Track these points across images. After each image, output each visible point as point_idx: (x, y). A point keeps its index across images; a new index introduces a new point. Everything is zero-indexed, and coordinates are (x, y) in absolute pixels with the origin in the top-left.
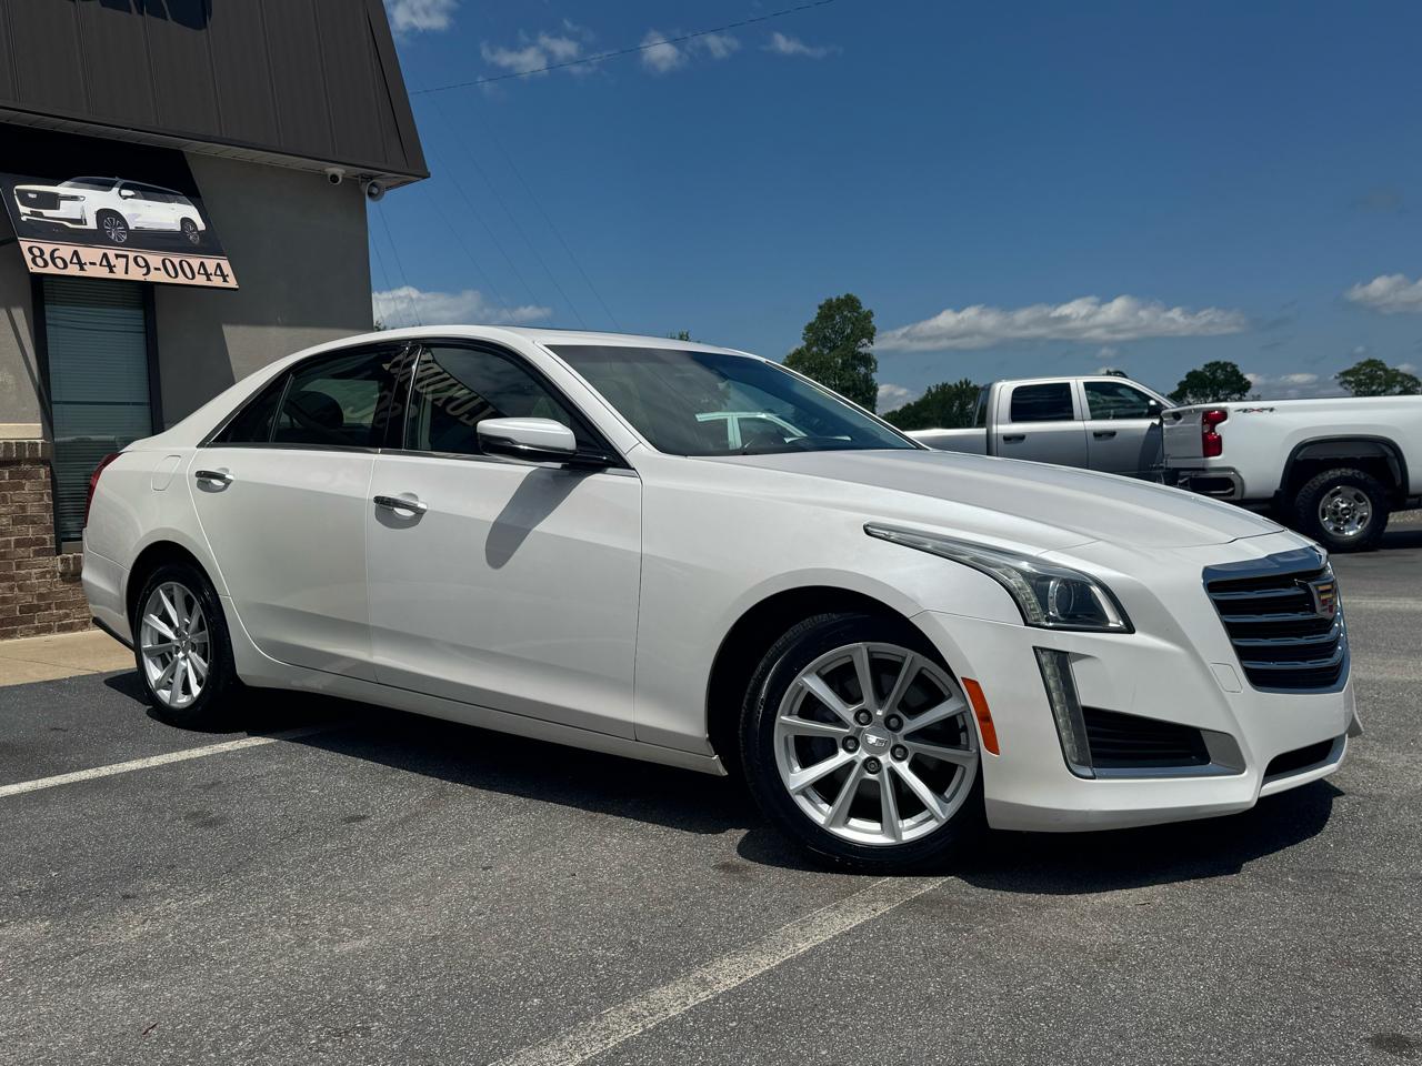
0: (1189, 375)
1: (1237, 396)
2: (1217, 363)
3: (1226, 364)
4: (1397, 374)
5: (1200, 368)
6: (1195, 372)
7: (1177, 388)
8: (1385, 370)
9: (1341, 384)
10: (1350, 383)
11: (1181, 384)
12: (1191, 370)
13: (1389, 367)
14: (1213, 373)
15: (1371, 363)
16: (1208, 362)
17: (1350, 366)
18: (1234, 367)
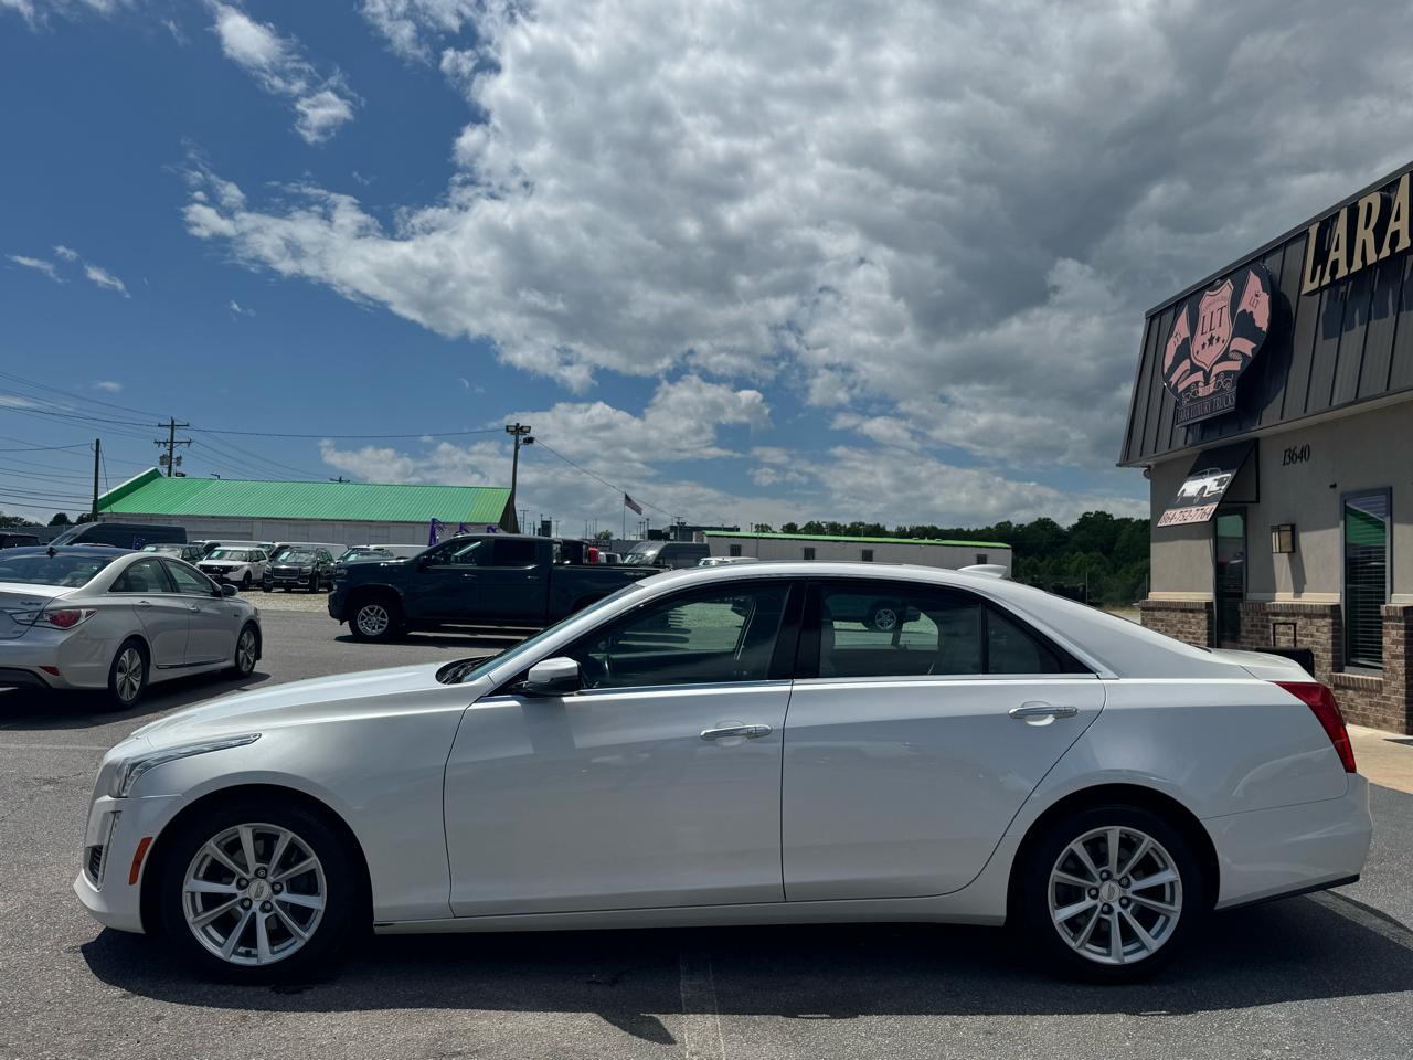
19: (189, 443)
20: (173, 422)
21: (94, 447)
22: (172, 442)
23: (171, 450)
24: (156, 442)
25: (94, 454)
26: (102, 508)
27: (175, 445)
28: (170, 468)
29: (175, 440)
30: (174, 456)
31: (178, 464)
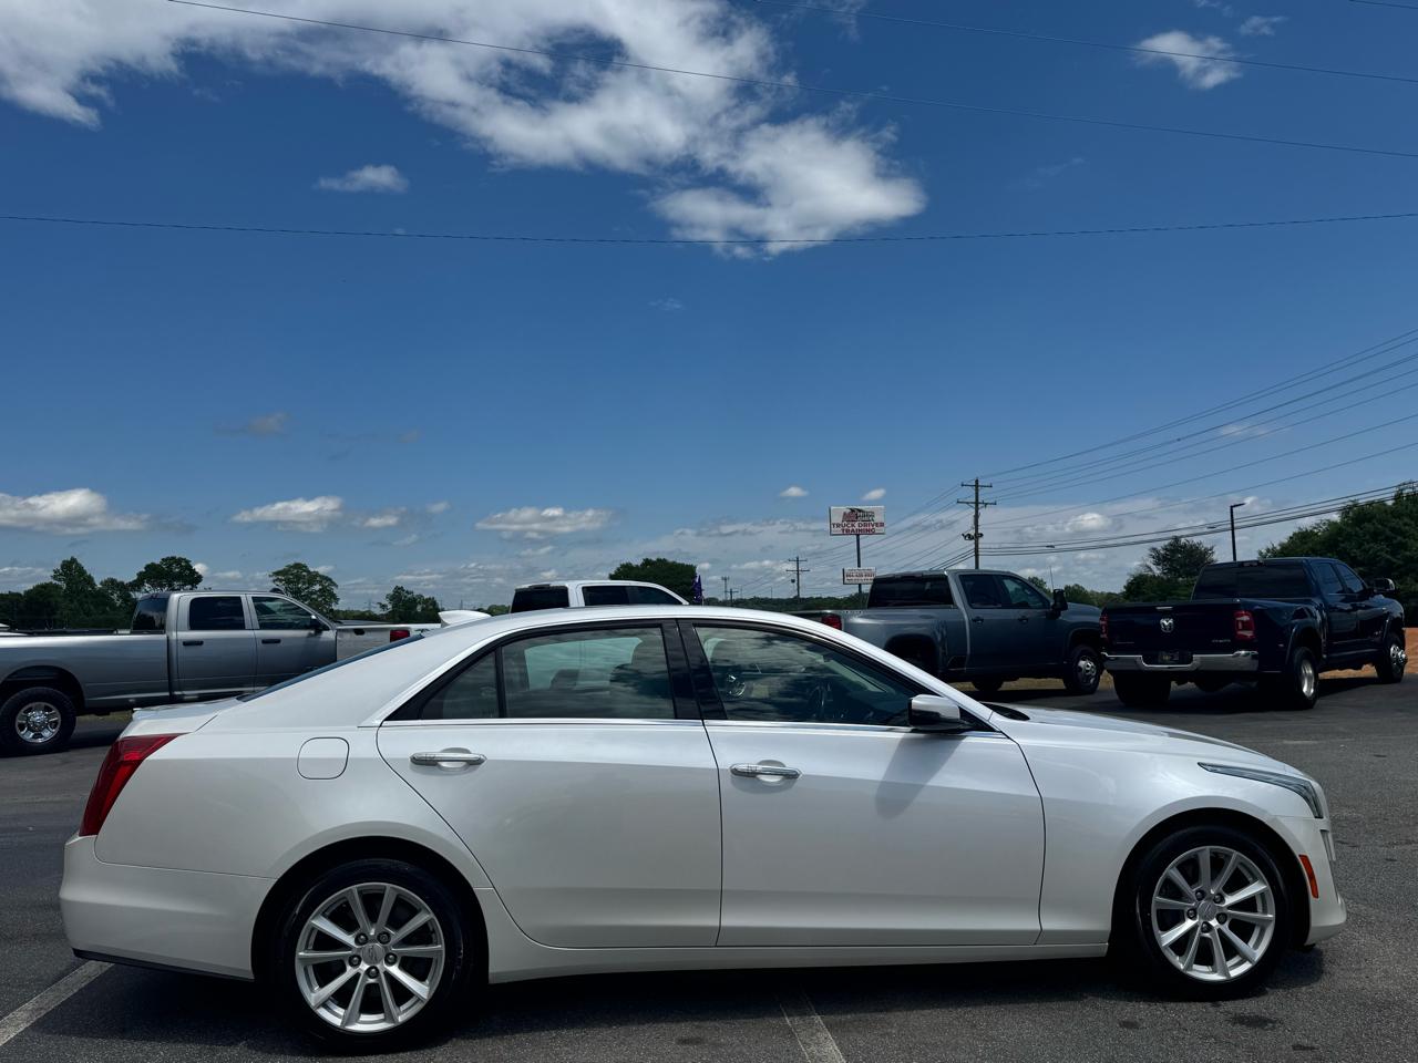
0: (147, 567)
1: (189, 587)
2: (173, 558)
3: (180, 560)
4: (317, 574)
5: (158, 562)
6: (153, 564)
7: (136, 578)
8: (309, 572)
9: (274, 581)
10: (281, 580)
11: (140, 574)
12: (149, 563)
13: (312, 570)
14: (170, 566)
15: (297, 566)
16: (165, 557)
17: (281, 568)
18: (187, 562)
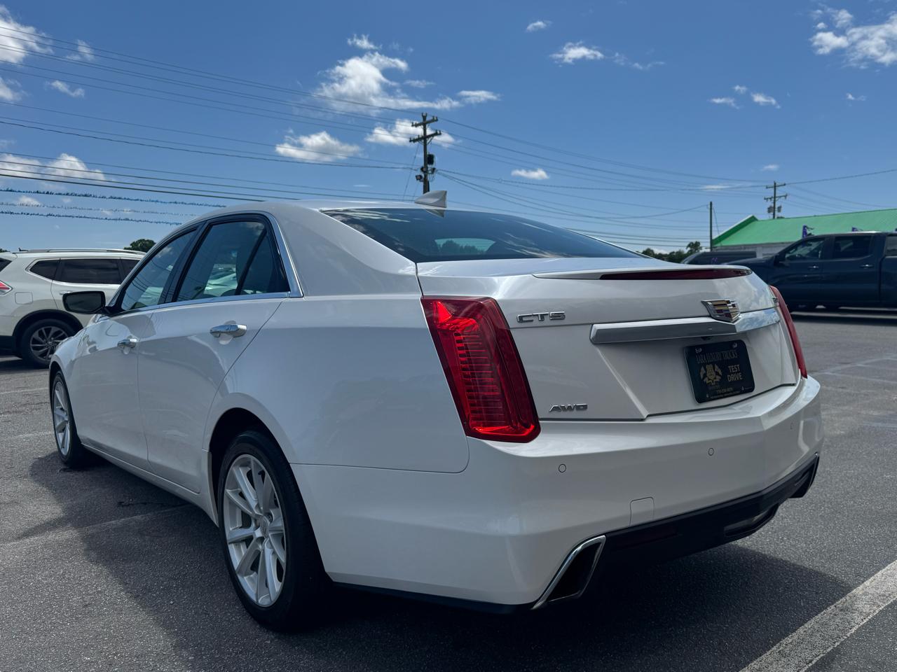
19: (786, 196)
20: (775, 184)
21: (709, 206)
22: (775, 197)
23: (774, 203)
24: (765, 199)
25: (709, 211)
26: (716, 244)
27: (777, 199)
28: (774, 214)
29: (777, 195)
30: (777, 206)
31: (779, 211)
